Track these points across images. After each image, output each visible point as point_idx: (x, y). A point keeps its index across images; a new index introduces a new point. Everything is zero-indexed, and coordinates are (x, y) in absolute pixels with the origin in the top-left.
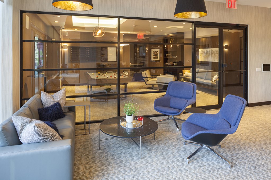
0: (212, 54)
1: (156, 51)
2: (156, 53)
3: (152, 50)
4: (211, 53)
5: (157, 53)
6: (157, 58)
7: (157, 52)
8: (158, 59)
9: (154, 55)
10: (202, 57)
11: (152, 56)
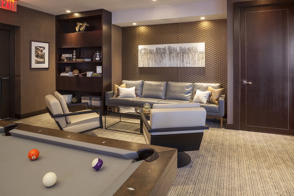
0: (170, 53)
1: (40, 47)
2: (42, 51)
3: (33, 43)
4: (168, 52)
5: (44, 51)
6: (44, 62)
7: (44, 48)
8: (46, 65)
9: (37, 56)
10: (146, 60)
11: (34, 58)
